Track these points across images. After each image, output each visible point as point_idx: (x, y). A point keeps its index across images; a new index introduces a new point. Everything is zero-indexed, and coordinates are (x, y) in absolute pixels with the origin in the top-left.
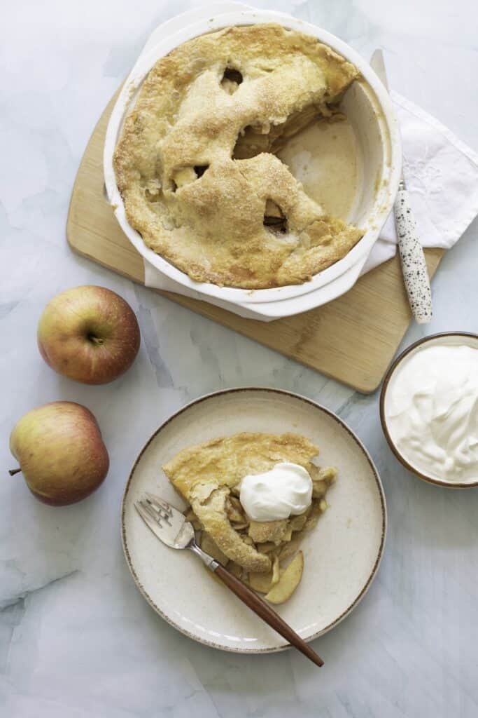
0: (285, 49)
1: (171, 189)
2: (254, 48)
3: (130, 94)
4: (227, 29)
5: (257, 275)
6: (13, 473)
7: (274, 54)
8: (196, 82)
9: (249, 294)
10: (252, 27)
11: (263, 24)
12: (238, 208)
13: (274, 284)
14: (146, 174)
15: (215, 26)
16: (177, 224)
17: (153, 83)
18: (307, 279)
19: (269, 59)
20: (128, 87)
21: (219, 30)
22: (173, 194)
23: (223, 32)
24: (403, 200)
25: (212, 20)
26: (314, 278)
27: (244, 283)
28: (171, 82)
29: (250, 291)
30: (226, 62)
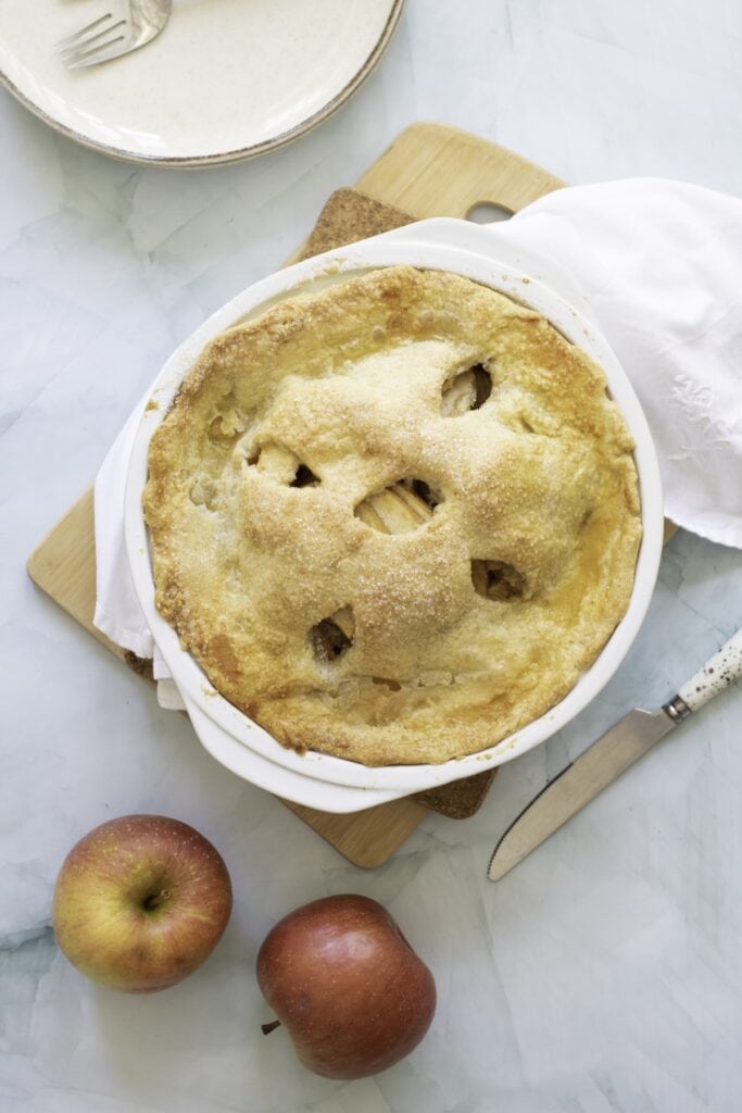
0: (578, 419)
1: (248, 455)
2: (541, 376)
3: (322, 273)
4: (532, 314)
5: (240, 680)
6: (267, 1029)
7: (557, 409)
8: (422, 344)
9: (207, 693)
10: (569, 346)
11: (585, 355)
12: (297, 581)
13: (251, 711)
14: (239, 396)
15: (522, 292)
16: (214, 501)
17: (364, 292)
18: (299, 749)
19: (545, 408)
20: (328, 261)
21: (523, 304)
22: (245, 463)
23: (524, 312)
24: (698, 689)
25: (526, 282)
26: (309, 755)
27: (215, 673)
28: (389, 313)
29: (212, 690)
30: (488, 356)
